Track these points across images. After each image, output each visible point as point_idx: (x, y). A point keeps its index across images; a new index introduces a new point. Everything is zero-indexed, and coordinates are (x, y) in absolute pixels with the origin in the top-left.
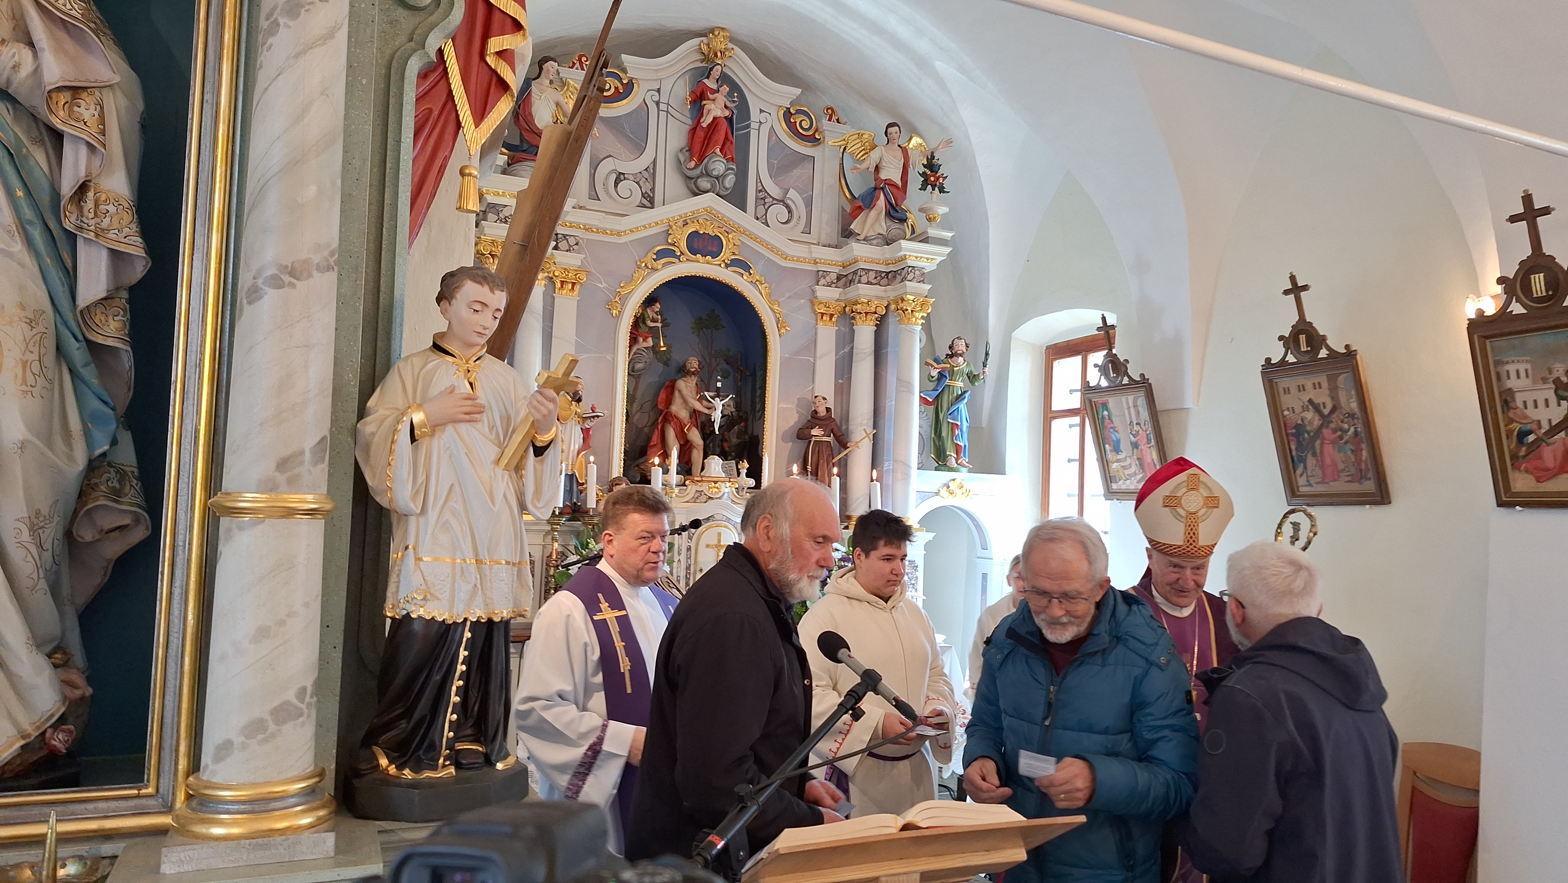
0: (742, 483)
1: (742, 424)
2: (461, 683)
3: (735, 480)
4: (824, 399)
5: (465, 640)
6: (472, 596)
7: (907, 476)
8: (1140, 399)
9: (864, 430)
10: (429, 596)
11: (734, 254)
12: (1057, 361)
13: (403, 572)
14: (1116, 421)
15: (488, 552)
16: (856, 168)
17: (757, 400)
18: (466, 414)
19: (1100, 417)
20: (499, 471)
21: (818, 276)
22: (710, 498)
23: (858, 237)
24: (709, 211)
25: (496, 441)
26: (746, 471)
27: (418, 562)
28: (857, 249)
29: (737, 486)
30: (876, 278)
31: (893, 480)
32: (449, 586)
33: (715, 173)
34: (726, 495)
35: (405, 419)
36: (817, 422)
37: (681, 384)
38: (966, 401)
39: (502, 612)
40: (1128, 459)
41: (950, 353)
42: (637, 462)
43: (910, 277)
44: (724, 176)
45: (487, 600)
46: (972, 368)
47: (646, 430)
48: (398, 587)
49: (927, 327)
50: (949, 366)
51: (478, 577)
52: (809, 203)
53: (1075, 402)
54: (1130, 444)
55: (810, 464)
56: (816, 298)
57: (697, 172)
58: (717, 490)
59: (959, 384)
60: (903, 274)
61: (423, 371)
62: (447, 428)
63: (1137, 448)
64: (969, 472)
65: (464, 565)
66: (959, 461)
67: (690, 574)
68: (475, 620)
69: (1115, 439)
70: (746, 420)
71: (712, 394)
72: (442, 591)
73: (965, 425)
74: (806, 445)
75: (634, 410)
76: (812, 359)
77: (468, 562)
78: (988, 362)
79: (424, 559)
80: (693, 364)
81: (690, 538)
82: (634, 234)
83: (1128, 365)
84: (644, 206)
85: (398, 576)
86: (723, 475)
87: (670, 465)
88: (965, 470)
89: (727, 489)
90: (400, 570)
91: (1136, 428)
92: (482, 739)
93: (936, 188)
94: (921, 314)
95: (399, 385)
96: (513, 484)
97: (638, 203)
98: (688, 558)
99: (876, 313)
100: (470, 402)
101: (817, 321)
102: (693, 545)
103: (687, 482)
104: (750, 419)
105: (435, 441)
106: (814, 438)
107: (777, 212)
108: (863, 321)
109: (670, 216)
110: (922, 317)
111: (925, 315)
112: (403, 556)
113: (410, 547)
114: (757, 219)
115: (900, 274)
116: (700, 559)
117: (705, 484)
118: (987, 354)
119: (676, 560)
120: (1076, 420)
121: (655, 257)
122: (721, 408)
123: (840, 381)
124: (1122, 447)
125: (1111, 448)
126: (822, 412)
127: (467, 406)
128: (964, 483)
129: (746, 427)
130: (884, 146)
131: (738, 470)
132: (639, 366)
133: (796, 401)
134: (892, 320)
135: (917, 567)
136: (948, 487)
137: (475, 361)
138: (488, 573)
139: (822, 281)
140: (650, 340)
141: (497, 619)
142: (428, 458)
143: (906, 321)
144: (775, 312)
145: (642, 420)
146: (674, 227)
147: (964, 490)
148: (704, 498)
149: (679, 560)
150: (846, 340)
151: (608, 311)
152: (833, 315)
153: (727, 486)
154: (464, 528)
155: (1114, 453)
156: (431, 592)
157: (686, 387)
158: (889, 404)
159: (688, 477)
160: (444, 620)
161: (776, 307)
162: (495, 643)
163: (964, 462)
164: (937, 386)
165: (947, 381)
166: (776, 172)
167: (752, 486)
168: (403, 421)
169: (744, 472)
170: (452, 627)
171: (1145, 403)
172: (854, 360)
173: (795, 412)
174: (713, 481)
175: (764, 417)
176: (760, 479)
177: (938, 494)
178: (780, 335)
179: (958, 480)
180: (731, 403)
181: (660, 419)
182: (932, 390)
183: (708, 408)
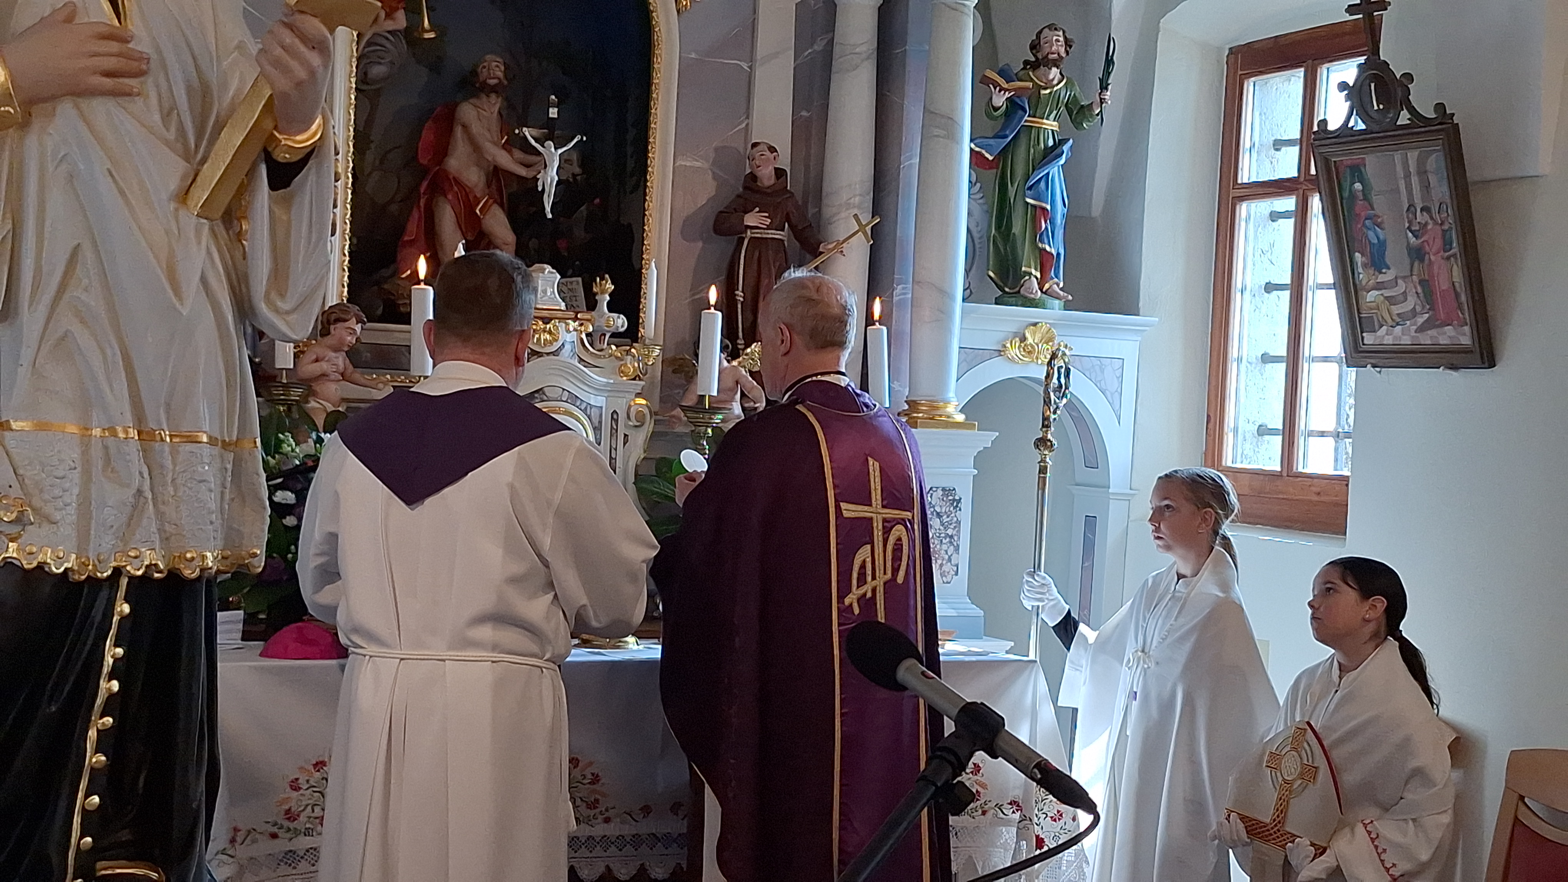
0: (602, 323)
1: (596, 202)
3: (586, 317)
4: (772, 150)
9: (856, 216)
12: (1253, 79)
14: (1379, 204)
19: (1345, 194)
26: (608, 298)
29: (591, 329)
31: (911, 323)
34: (568, 347)
36: (756, 198)
37: (467, 112)
38: (1062, 161)
40: (1400, 282)
49: (984, 4)
50: (1031, 85)
54: (1405, 252)
55: (740, 288)
58: (548, 336)
59: (1050, 125)
63: (1422, 260)
64: (1067, 306)
66: (1047, 286)
69: (1376, 241)
70: (605, 193)
71: (536, 134)
73: (1060, 210)
74: (732, 248)
75: (370, 166)
76: (745, 66)
78: (1111, 80)
83: (1414, 85)
86: (563, 306)
88: (1057, 302)
89: (569, 334)
91: (1421, 217)
104: (614, 190)
106: (748, 233)
118: (1109, 62)
120: (1288, 203)
122: (557, 163)
123: (804, 113)
124: (1390, 256)
126: (767, 178)
129: (604, 207)
131: (592, 296)
132: (378, 71)
136: (1023, 339)
140: (401, 16)
145: (387, 186)
147: (1053, 346)
153: (571, 329)
155: (1372, 270)
157: (479, 117)
158: (908, 165)
165: (1026, 118)
167: (622, 330)
169: (604, 300)
171: (1443, 164)
172: (834, 69)
173: (710, 176)
174: (542, 318)
175: (646, 186)
176: (638, 317)
177: (1002, 353)
178: (678, 12)
179: (1042, 326)
180: (574, 157)
181: (425, 184)
182: (994, 137)
183: (528, 166)
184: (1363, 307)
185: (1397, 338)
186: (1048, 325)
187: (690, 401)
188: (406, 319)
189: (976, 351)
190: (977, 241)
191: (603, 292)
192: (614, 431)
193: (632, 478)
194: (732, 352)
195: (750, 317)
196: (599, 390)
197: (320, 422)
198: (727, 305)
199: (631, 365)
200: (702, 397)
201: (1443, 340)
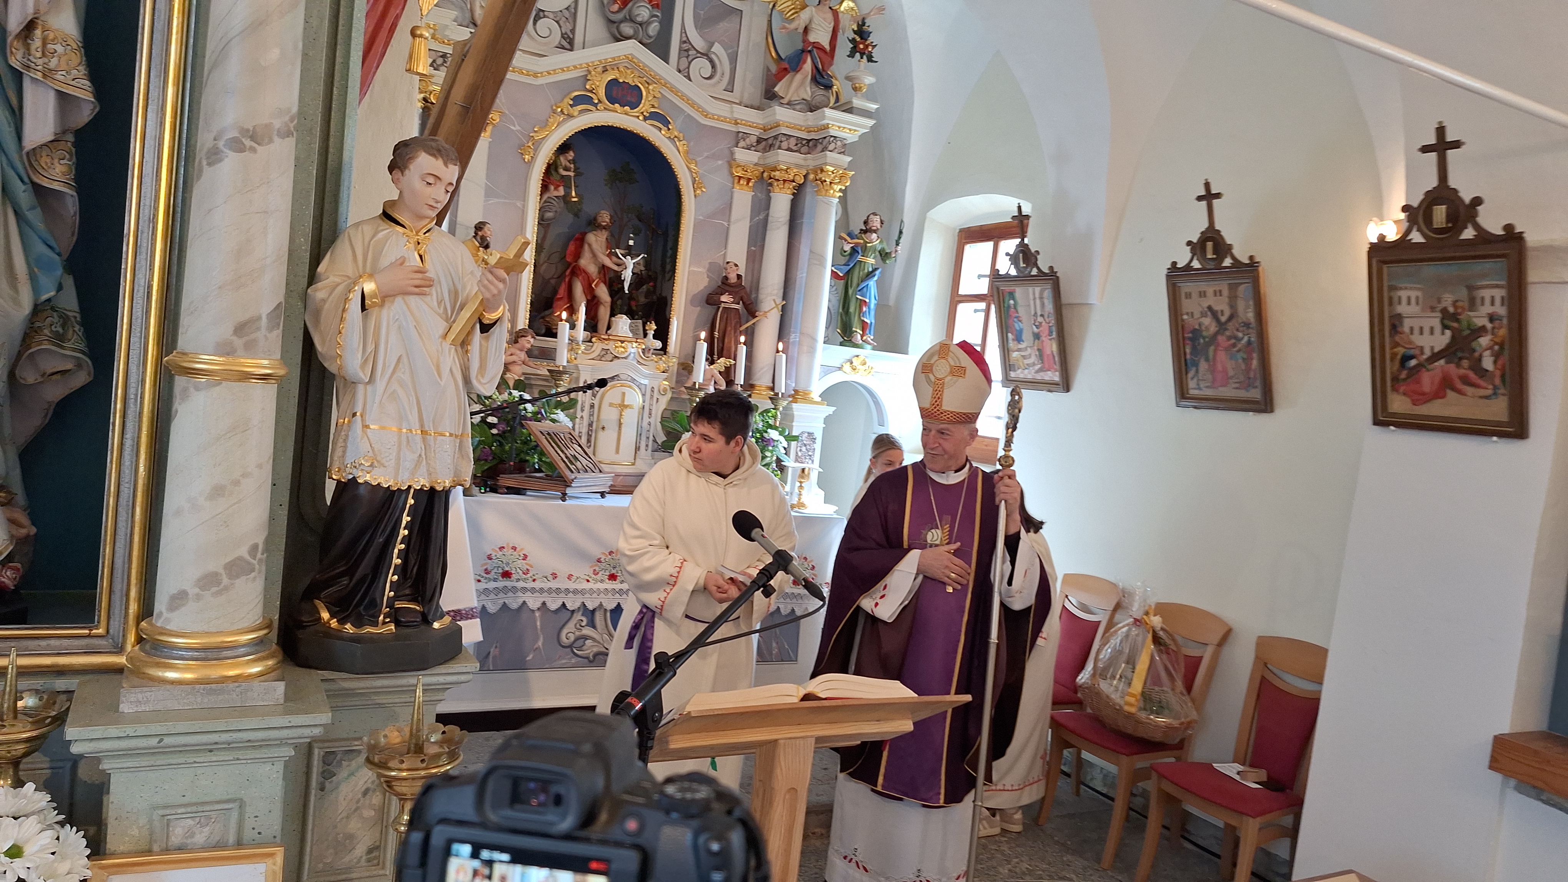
0: (649, 344)
1: (651, 284)
2: (403, 546)
3: (642, 341)
4: (736, 265)
5: (408, 506)
6: (416, 465)
7: (812, 350)
8: (1047, 291)
9: (774, 300)
10: (376, 464)
11: (653, 106)
12: (969, 245)
13: (350, 438)
14: (1022, 311)
15: (434, 423)
16: (784, 28)
17: (668, 260)
18: (416, 287)
19: (1006, 305)
20: (447, 345)
21: (738, 138)
22: (616, 357)
23: (782, 101)
24: (630, 58)
25: (444, 316)
26: (653, 332)
27: (365, 429)
28: (781, 114)
29: (644, 347)
30: (796, 144)
31: (798, 353)
32: (394, 454)
33: (639, 19)
34: (632, 355)
35: (356, 288)
36: (727, 288)
37: (591, 237)
38: (876, 278)
39: (445, 482)
40: (1029, 349)
41: (864, 228)
42: (542, 315)
43: (831, 147)
44: (648, 23)
45: (431, 469)
46: (885, 245)
47: (553, 281)
48: (344, 452)
49: (843, 200)
50: (863, 241)
51: (423, 449)
52: (733, 60)
53: (983, 287)
54: (1031, 335)
55: (717, 332)
56: (734, 160)
57: (620, 16)
58: (623, 350)
59: (871, 260)
60: (824, 144)
61: (374, 240)
62: (397, 299)
63: (1038, 339)
64: (874, 349)
65: (410, 434)
66: (865, 338)
67: (592, 431)
68: (419, 488)
69: (1018, 329)
70: (655, 280)
71: (623, 252)
72: (388, 459)
73: (873, 302)
74: (714, 311)
75: (541, 261)
76: (726, 224)
77: (414, 433)
78: (901, 241)
79: (371, 427)
80: (605, 218)
81: (594, 395)
82: (551, 76)
83: (1038, 257)
84: (563, 48)
85: (345, 441)
86: (631, 335)
87: (577, 320)
88: (869, 347)
89: (633, 349)
90: (347, 436)
91: (1040, 319)
92: (420, 598)
93: (865, 57)
94: (839, 187)
95: (350, 253)
96: (459, 359)
97: (556, 43)
98: (591, 415)
99: (793, 181)
100: (420, 275)
101: (733, 184)
102: (596, 402)
103: (594, 340)
104: (660, 277)
105: (385, 312)
106: (723, 305)
107: (700, 66)
108: (780, 189)
109: (589, 61)
110: (841, 190)
111: (843, 188)
112: (349, 422)
113: (358, 414)
114: (679, 71)
115: (821, 143)
116: (603, 416)
117: (612, 343)
118: (901, 232)
119: (579, 416)
120: (982, 306)
121: (571, 102)
122: (632, 266)
123: (753, 248)
124: (1024, 336)
125: (1013, 337)
126: (733, 279)
127: (417, 279)
128: (867, 360)
129: (655, 287)
130: (815, 7)
131: (645, 331)
132: (549, 215)
133: (707, 266)
134: (809, 190)
135: (815, 439)
136: (851, 363)
137: (425, 233)
138: (432, 443)
139: (742, 144)
140: (561, 189)
141: (439, 488)
142: (378, 328)
143: (824, 192)
144: (691, 172)
145: (550, 271)
146: (593, 73)
147: (866, 367)
148: (609, 357)
149: (582, 417)
150: (762, 207)
151: (520, 155)
152: (751, 179)
153: (634, 346)
154: (411, 399)
155: (1016, 342)
156: (378, 458)
157: (597, 241)
158: (801, 275)
159: (594, 334)
160: (389, 487)
161: (693, 166)
162: (436, 510)
163: (869, 339)
164: (849, 261)
165: (859, 257)
166: (701, 23)
167: (659, 348)
168: (355, 291)
169: (651, 333)
170: (396, 494)
171: (1051, 295)
172: (768, 228)
173: (706, 276)
174: (620, 341)
175: (674, 279)
176: (667, 342)
177: (842, 369)
178: (695, 196)
180: (642, 262)
181: (568, 271)
182: (844, 265)
183: (618, 265)
184: (1011, 358)
185: (1026, 375)
187: (689, 385)
188: (554, 335)
189: (828, 367)
190: (833, 314)
191: (651, 329)
192: (652, 396)
193: (659, 420)
194: (712, 362)
195: (721, 345)
196: (646, 377)
197: (511, 384)
198: (710, 340)
199: (663, 366)
200: (695, 383)
201: (1047, 378)
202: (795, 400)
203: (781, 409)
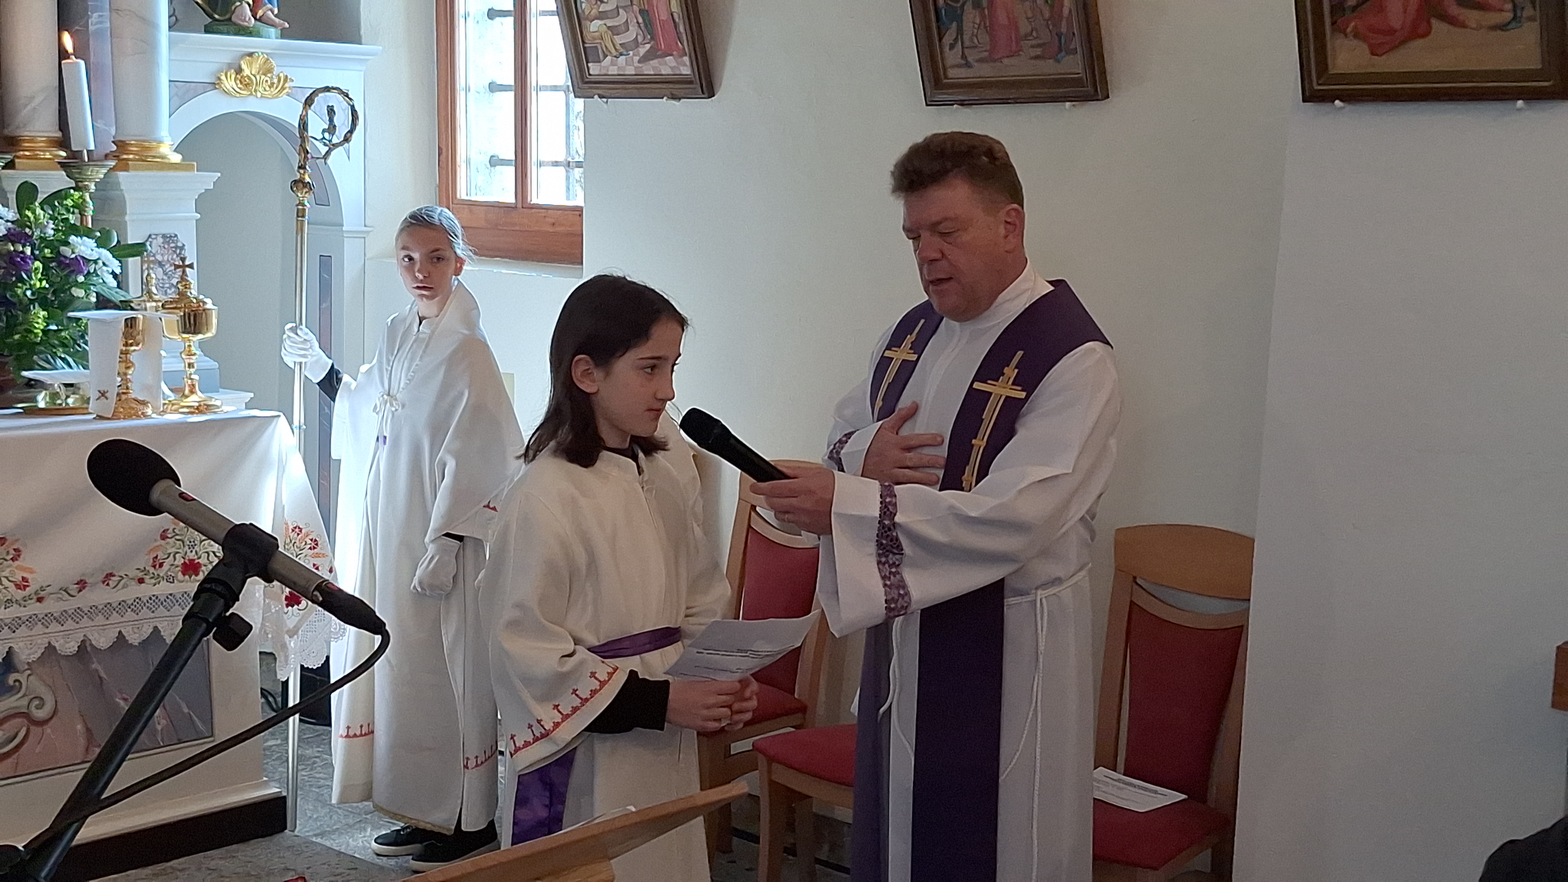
7: (148, 47)
31: (115, 57)
66: (260, 13)
88: (272, 30)
136: (239, 71)
163: (269, 14)
177: (217, 86)
179: (259, 56)
185: (623, 68)
186: (266, 56)
189: (188, 84)
201: (666, 70)
202: (123, 166)
203: (92, 187)
